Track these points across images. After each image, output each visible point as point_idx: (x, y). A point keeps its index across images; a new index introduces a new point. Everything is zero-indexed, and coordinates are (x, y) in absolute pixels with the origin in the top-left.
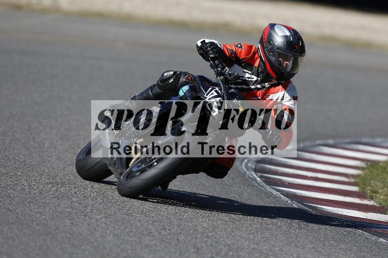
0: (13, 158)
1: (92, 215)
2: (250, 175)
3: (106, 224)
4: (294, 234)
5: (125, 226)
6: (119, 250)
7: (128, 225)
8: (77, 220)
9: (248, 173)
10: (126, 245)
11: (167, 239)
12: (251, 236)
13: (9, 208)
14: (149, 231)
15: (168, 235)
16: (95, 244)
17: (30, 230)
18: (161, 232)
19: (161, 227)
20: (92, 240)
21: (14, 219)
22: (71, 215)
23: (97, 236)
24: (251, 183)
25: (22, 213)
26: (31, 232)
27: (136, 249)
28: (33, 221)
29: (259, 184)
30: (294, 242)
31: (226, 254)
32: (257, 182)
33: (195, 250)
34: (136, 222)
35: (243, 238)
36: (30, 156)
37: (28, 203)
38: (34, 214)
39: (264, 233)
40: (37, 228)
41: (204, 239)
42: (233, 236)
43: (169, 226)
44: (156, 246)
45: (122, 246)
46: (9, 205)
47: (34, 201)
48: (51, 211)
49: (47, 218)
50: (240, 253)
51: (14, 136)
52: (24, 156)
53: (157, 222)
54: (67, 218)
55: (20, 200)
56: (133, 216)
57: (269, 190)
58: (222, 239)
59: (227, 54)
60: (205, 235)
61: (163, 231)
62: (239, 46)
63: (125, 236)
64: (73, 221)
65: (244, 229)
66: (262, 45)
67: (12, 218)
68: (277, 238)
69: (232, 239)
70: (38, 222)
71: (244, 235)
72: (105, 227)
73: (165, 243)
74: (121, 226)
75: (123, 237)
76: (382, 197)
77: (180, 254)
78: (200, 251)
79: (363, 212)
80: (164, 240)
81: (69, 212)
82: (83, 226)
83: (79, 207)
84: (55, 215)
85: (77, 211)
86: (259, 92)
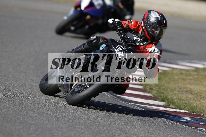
6: (16, 119)
10: (19, 116)
11: (42, 113)
14: (32, 109)
15: (42, 111)
20: (2, 113)
27: (25, 118)
31: (73, 121)
33: (56, 119)
44: (35, 117)
45: (18, 117)
50: (80, 121)
59: (124, 26)
63: (19, 111)
66: (144, 22)
72: (9, 107)
73: (40, 115)
74: (17, 106)
75: (18, 112)
76: (155, 92)
77: (48, 121)
78: (59, 120)
79: (145, 99)
80: (40, 114)
86: (142, 47)
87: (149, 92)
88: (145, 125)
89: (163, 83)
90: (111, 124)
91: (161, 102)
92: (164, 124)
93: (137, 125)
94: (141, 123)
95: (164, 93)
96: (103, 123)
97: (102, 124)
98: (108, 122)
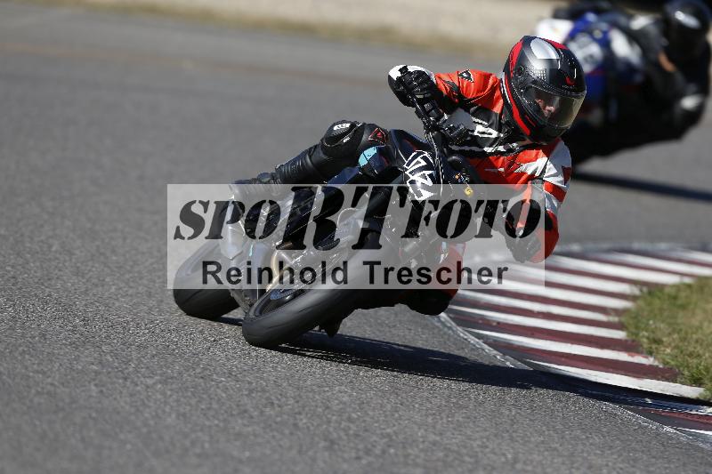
1: (138, 378)
3: (164, 394)
4: (508, 416)
5: (198, 399)
6: (187, 443)
7: (205, 396)
8: (110, 386)
10: (200, 434)
11: (276, 423)
12: (430, 420)
14: (242, 408)
15: (277, 416)
16: (145, 430)
17: (23, 404)
18: (263, 409)
19: (264, 401)
20: (139, 423)
22: (99, 377)
23: (147, 415)
26: (25, 408)
27: (218, 441)
28: (29, 387)
29: (444, 324)
30: (508, 431)
31: (384, 452)
33: (327, 444)
34: (219, 391)
35: (415, 423)
36: (23, 268)
37: (21, 354)
38: (31, 374)
39: (453, 416)
40: (36, 400)
42: (396, 420)
43: (279, 400)
44: (255, 436)
45: (193, 436)
47: (32, 351)
48: (62, 370)
49: (56, 383)
50: (410, 451)
52: (13, 267)
53: (257, 391)
54: (93, 383)
55: (6, 349)
56: (212, 380)
57: (462, 335)
58: (376, 425)
59: (444, 92)
60: (345, 416)
61: (268, 409)
62: (465, 75)
63: (199, 417)
64: (104, 389)
65: (417, 406)
66: (508, 75)
68: (477, 423)
69: (394, 425)
70: (39, 390)
71: (417, 418)
72: (163, 400)
73: (272, 430)
74: (190, 398)
75: (194, 418)
76: (668, 351)
77: (300, 452)
78: (336, 447)
79: (634, 377)
80: (270, 425)
81: (96, 372)
82: (121, 397)
83: (114, 361)
84: (69, 377)
85: (110, 370)
86: (502, 158)
87: (650, 353)
88: (633, 467)
89: (695, 322)
90: (516, 460)
91: (691, 386)
92: (701, 464)
93: (607, 465)
94: (620, 460)
95: (699, 356)
96: (489, 458)
97: (485, 462)
98: (504, 455)
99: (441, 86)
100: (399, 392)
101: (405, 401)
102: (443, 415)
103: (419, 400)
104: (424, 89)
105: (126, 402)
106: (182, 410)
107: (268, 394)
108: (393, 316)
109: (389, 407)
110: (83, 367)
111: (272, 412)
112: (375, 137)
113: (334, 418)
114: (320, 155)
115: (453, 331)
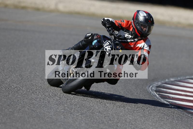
0: (35, 84)
1: (74, 113)
2: (153, 94)
3: (81, 118)
4: (175, 123)
5: (91, 119)
7: (92, 118)
8: (67, 116)
9: (152, 92)
12: (154, 124)
13: (33, 110)
16: (76, 128)
17: (44, 121)
18: (109, 122)
19: (109, 119)
21: (36, 115)
22: (64, 113)
23: (77, 123)
24: (154, 98)
25: (39, 112)
26: (44, 122)
28: (45, 116)
29: (158, 98)
30: (175, 127)
32: (156, 97)
34: (96, 117)
35: (150, 125)
36: (43, 84)
37: (43, 107)
38: (45, 113)
39: (160, 123)
40: (47, 119)
41: (130, 125)
42: (145, 124)
43: (113, 119)
46: (33, 108)
47: (46, 106)
48: (54, 111)
49: (52, 115)
51: (35, 74)
52: (40, 84)
53: (107, 117)
54: (62, 115)
55: (39, 106)
56: (95, 114)
57: (163, 101)
58: (139, 126)
59: (117, 25)
60: (131, 123)
61: (110, 122)
62: (123, 21)
64: (65, 116)
65: (150, 120)
67: (35, 115)
68: (167, 125)
69: (144, 126)
70: (48, 117)
71: (150, 124)
81: (63, 112)
82: (70, 119)
83: (68, 109)
84: (56, 113)
85: (67, 111)
86: (132, 43)
99: (116, 24)
100: (145, 117)
101: (147, 119)
102: (157, 123)
103: (151, 119)
104: (109, 24)
105: (71, 120)
106: (86, 122)
107: (110, 117)
108: (144, 96)
109: (143, 120)
110: (59, 111)
111: (111, 122)
112: (98, 37)
113: (128, 124)
114: (84, 42)
115: (160, 100)
